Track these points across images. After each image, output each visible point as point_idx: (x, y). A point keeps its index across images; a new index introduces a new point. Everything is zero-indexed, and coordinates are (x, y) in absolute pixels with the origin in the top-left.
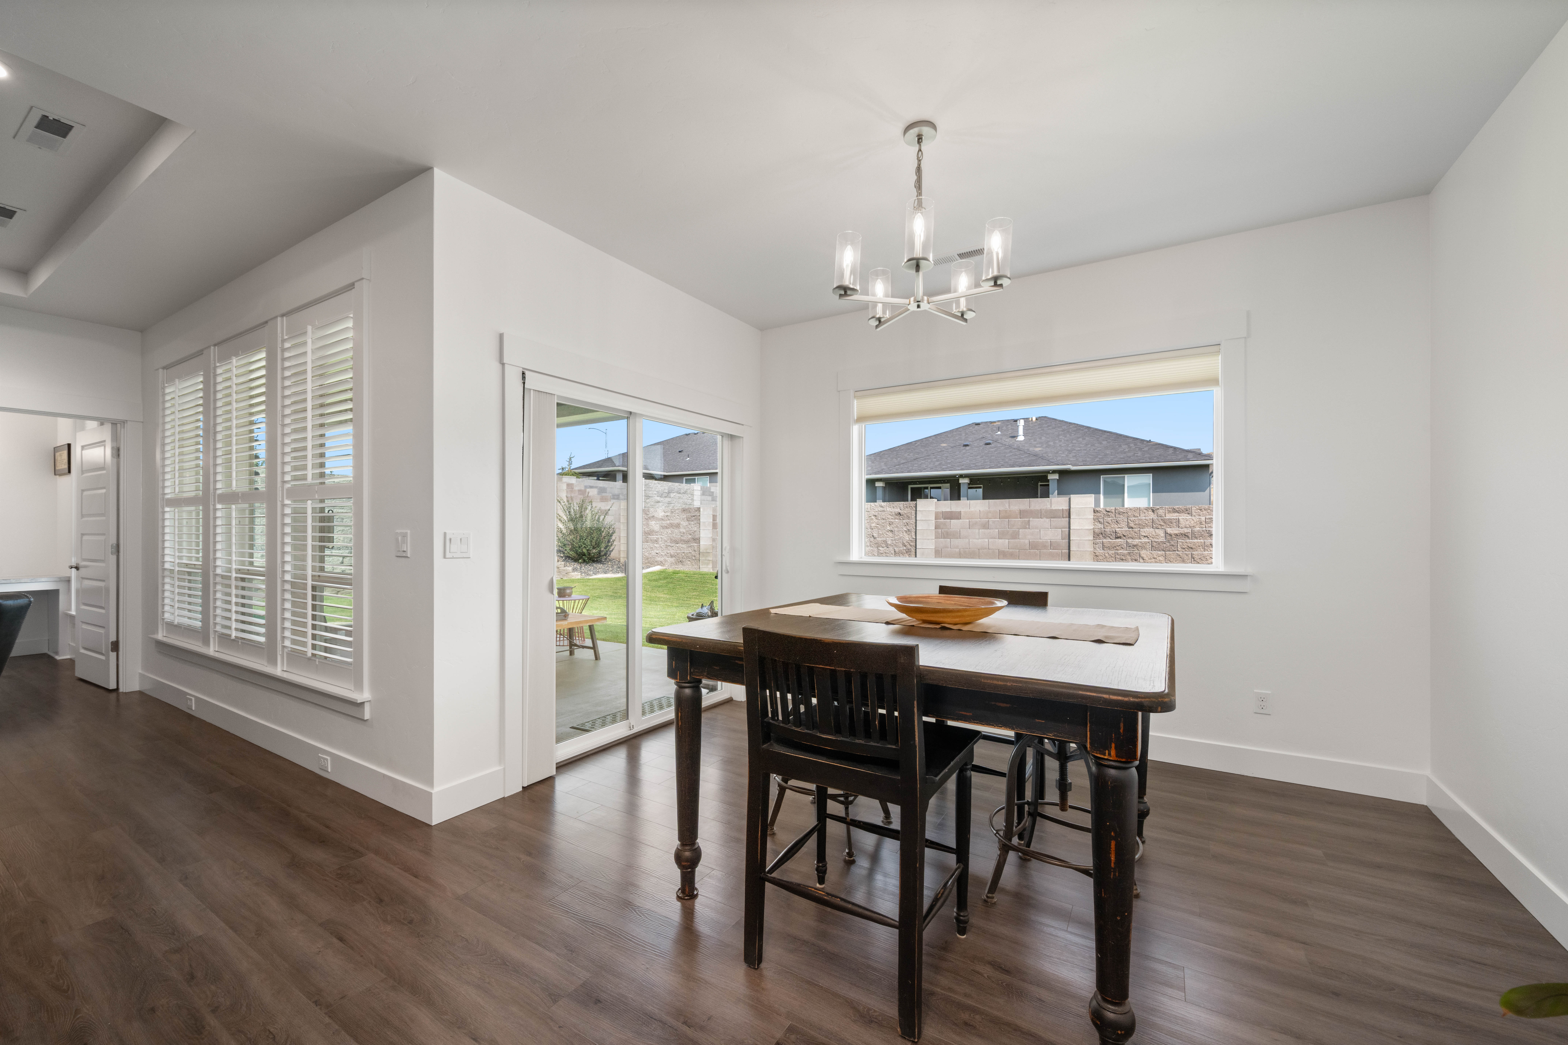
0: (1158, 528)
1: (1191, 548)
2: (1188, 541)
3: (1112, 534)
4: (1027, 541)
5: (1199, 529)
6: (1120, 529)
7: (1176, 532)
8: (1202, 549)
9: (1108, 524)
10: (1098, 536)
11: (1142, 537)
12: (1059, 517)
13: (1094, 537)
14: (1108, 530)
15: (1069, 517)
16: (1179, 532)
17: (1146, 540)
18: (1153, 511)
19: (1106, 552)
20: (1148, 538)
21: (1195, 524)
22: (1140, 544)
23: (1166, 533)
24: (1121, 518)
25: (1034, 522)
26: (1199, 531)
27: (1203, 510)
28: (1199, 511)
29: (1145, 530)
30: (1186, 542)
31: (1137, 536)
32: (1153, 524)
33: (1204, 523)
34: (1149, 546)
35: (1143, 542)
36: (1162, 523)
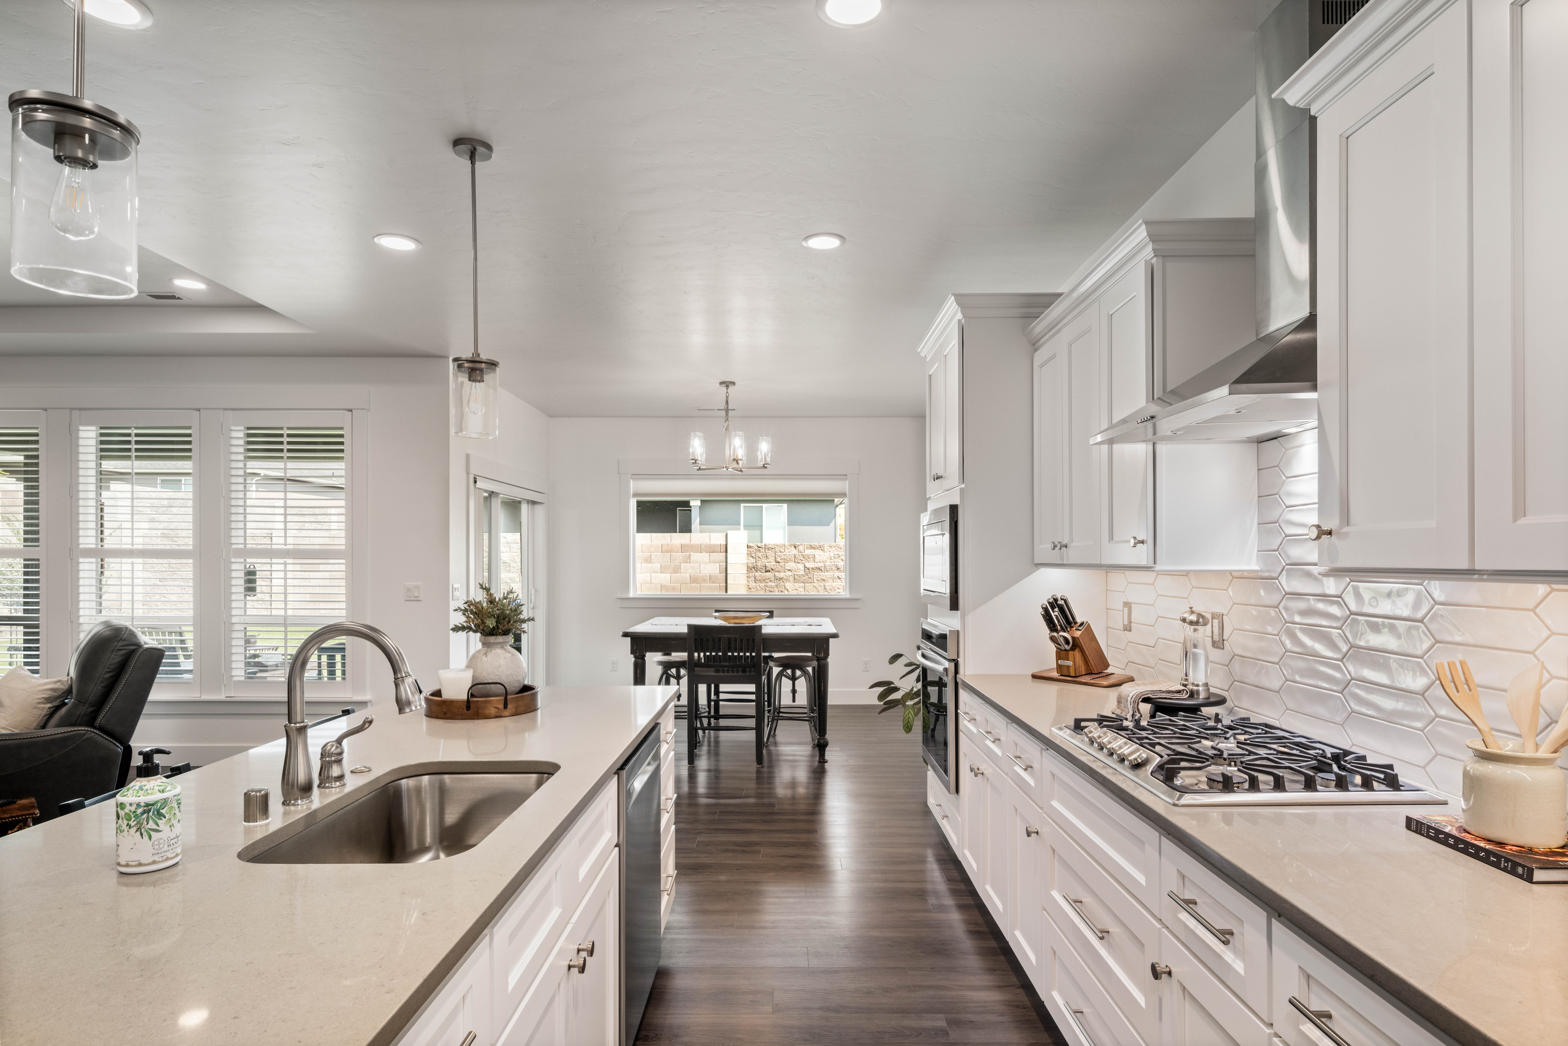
0: (799, 563)
1: (824, 580)
2: (821, 574)
3: (763, 568)
4: (688, 576)
6: (769, 563)
7: (813, 566)
9: (759, 559)
10: (751, 569)
11: (786, 571)
12: (718, 552)
13: (747, 571)
14: (759, 564)
15: (726, 552)
16: (815, 566)
17: (789, 573)
18: (795, 547)
19: (758, 584)
20: (791, 571)
22: (785, 577)
23: (805, 567)
24: (770, 553)
25: (695, 556)
26: (829, 565)
29: (788, 564)
31: (782, 570)
32: (795, 560)
33: (833, 558)
34: (792, 579)
36: (802, 559)
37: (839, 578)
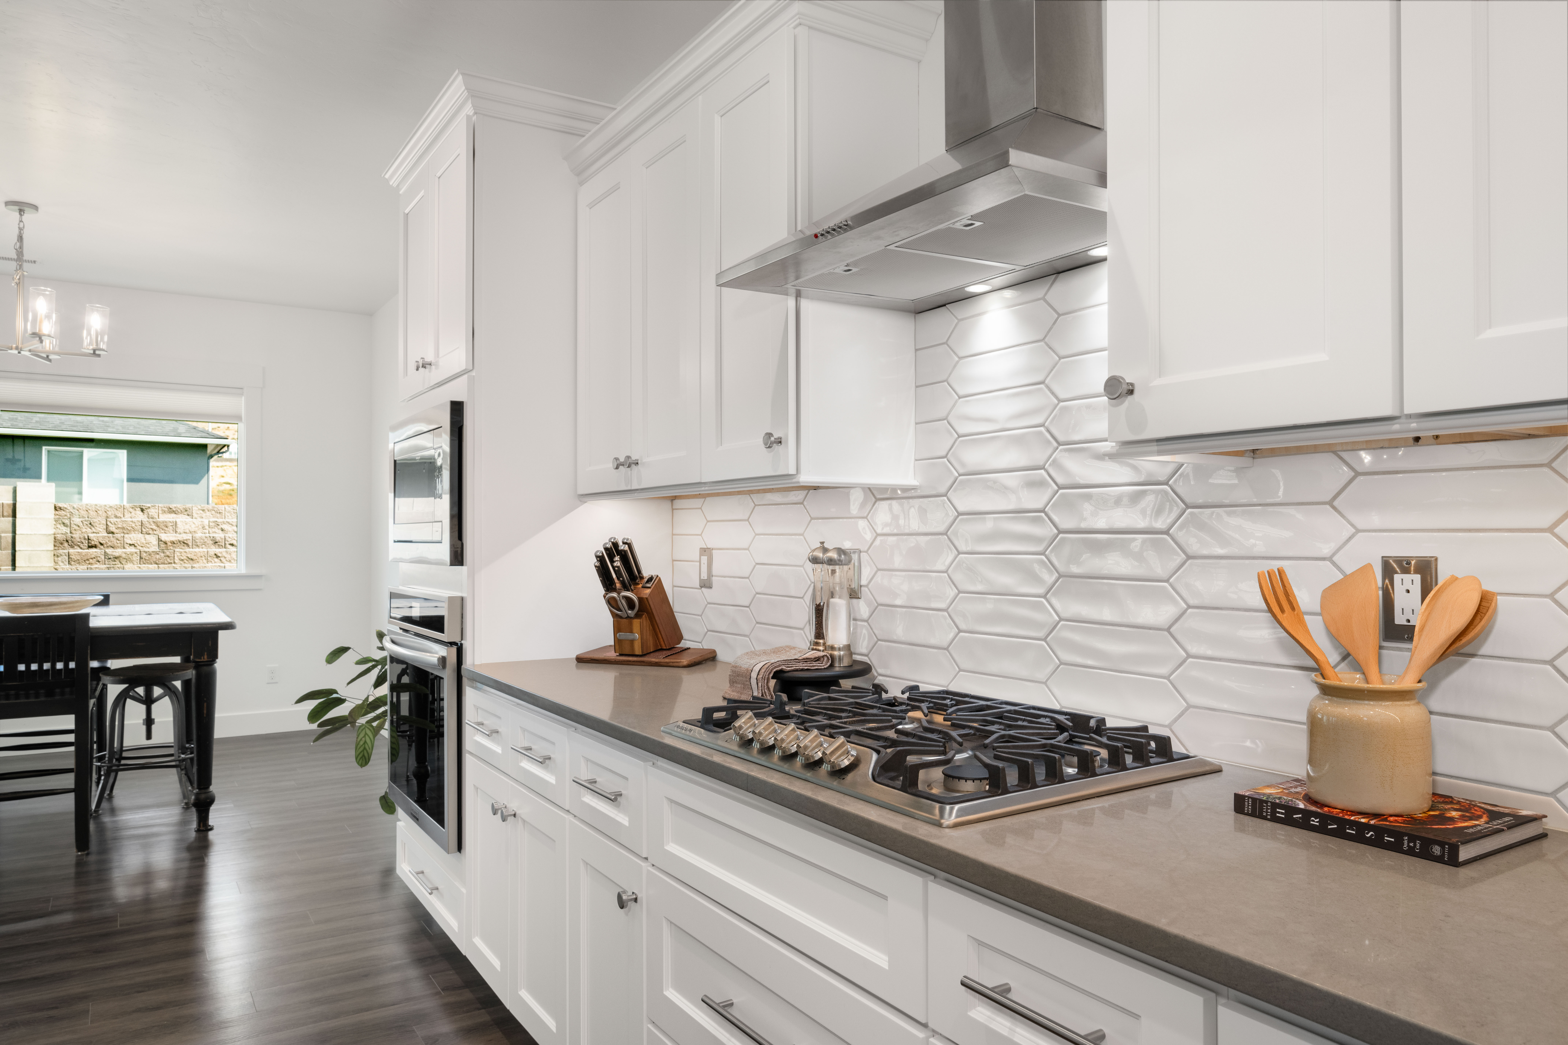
0: (149, 534)
1: (192, 559)
2: (187, 550)
3: (83, 541)
5: (201, 535)
6: (95, 535)
7: (173, 539)
8: (205, 561)
9: (77, 528)
10: (62, 544)
11: (126, 546)
13: (55, 546)
14: (77, 536)
15: (14, 515)
17: (132, 549)
18: (142, 510)
19: (74, 567)
20: (135, 546)
21: (197, 529)
22: (124, 556)
23: (160, 540)
24: (97, 519)
27: (206, 510)
28: (201, 512)
29: (130, 535)
30: (185, 552)
31: (119, 545)
32: (142, 529)
33: (207, 527)
34: (136, 558)
35: (128, 553)
36: (154, 527)
37: (217, 557)
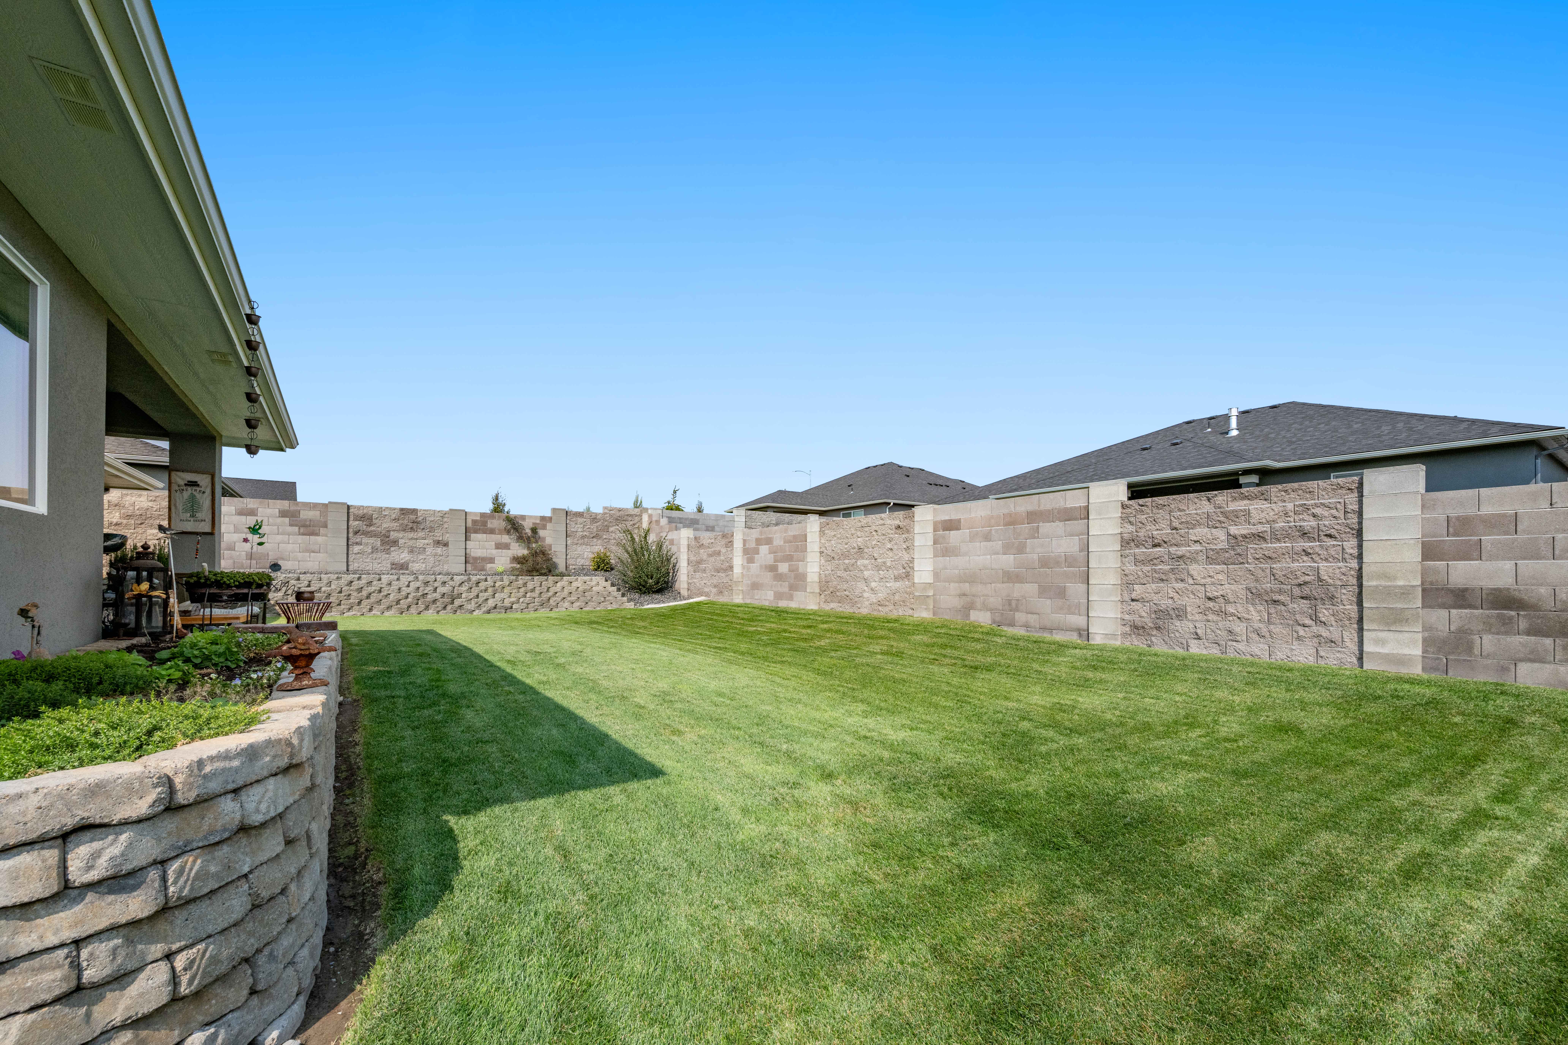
16: (1249, 531)
26: (1282, 529)
